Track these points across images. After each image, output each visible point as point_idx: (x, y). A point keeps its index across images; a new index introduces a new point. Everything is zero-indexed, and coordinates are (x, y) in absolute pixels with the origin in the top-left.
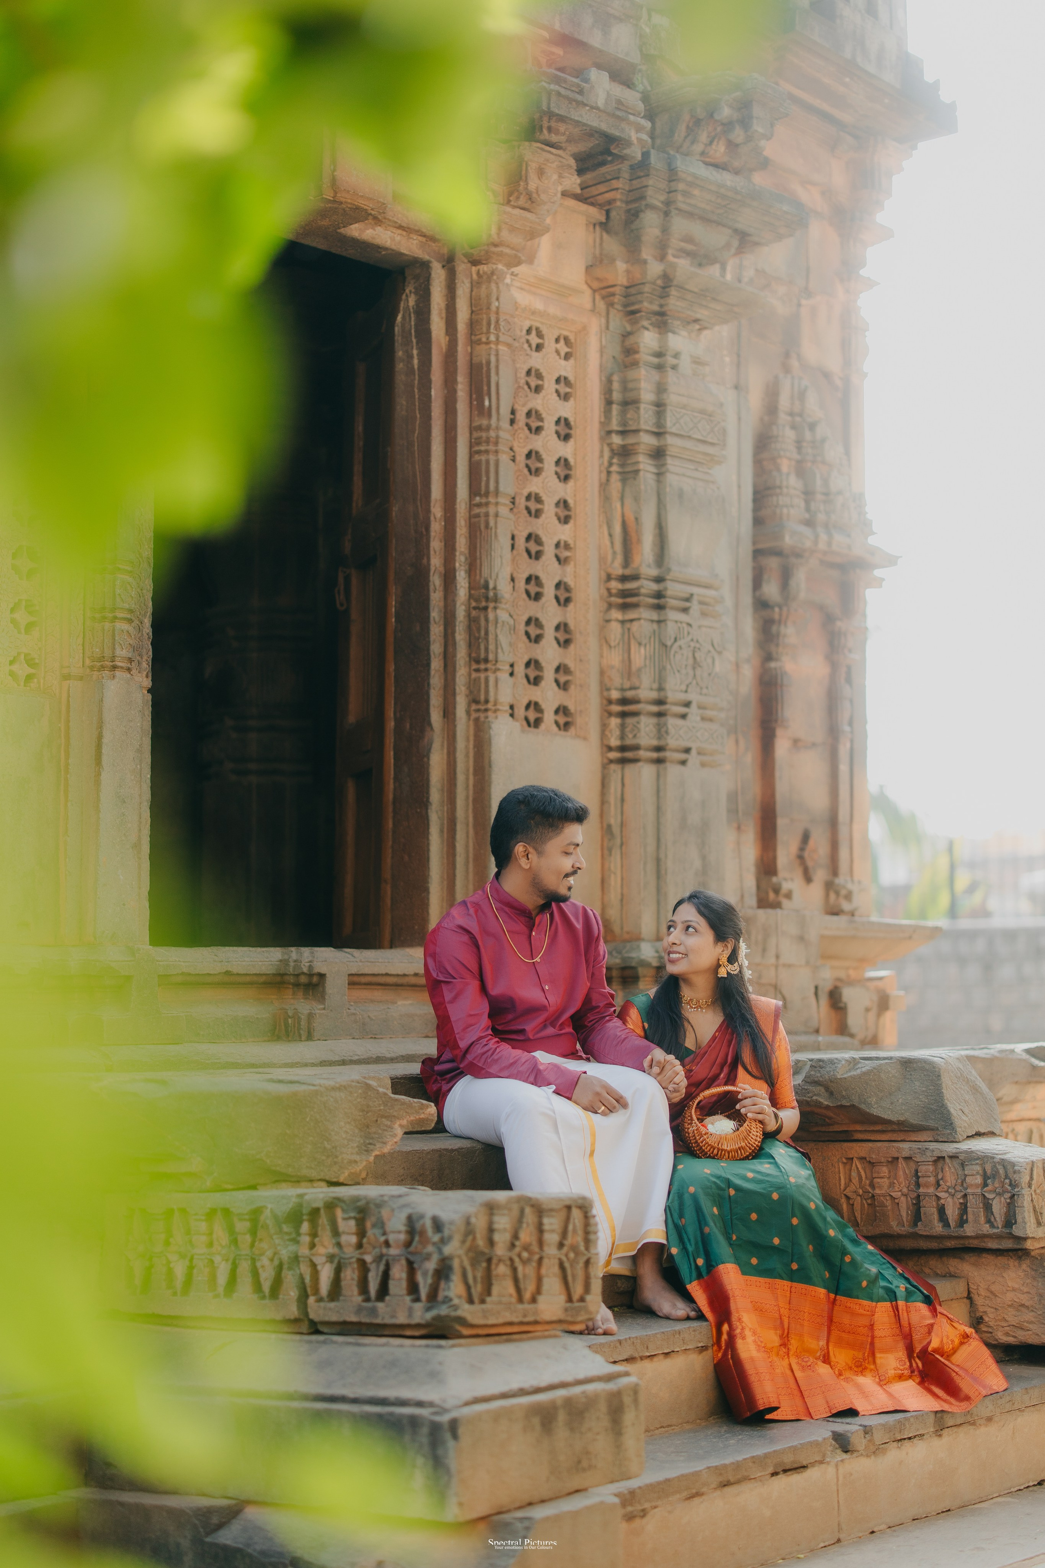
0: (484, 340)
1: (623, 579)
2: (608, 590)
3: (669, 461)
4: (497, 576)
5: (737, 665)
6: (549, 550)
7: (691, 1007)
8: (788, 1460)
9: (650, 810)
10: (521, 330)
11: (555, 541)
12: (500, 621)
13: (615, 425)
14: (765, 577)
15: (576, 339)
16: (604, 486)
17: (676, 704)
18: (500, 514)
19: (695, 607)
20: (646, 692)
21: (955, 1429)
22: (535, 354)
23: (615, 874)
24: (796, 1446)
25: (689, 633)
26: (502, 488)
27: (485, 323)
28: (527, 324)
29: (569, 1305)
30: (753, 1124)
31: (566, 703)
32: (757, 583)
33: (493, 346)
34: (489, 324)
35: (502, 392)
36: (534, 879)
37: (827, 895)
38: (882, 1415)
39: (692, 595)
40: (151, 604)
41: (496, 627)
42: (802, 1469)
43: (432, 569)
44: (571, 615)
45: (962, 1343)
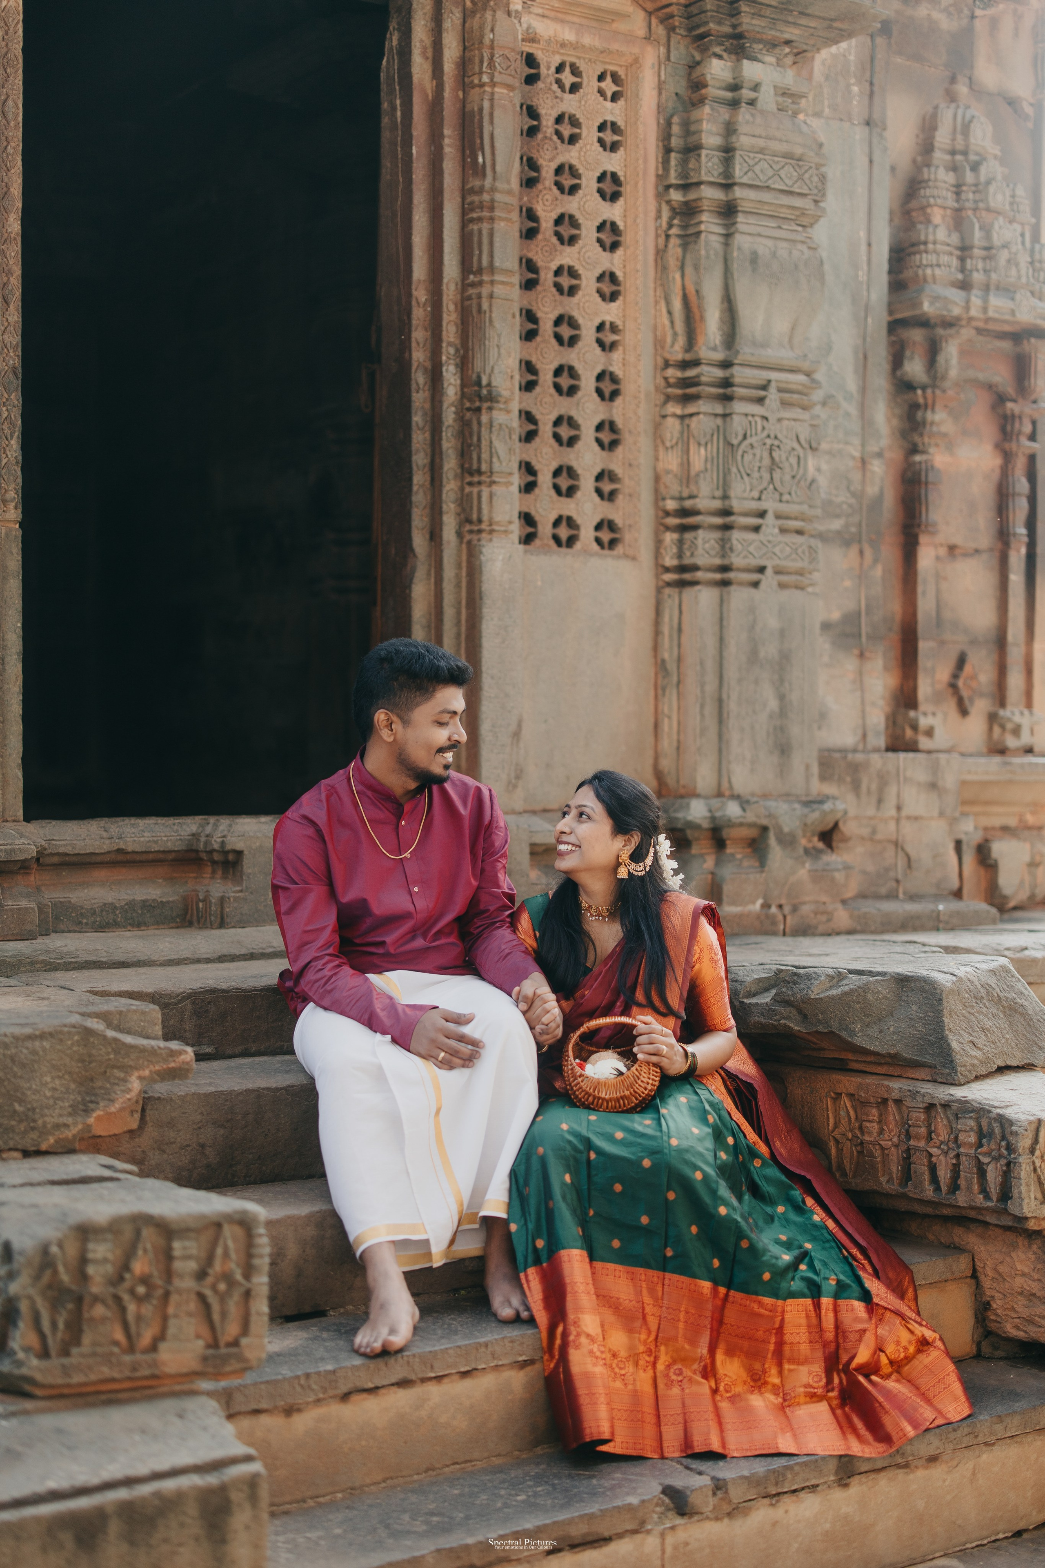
0: (476, 81)
1: (685, 365)
2: (666, 379)
3: (740, 218)
4: (492, 371)
5: (863, 462)
6: (588, 334)
7: (592, 915)
8: (578, 1531)
9: (711, 642)
10: (548, 68)
11: (597, 322)
12: (495, 424)
13: (673, 179)
14: (908, 353)
15: (626, 75)
16: (660, 253)
17: (746, 514)
18: (495, 295)
19: (773, 395)
20: (705, 501)
21: (873, 1476)
22: (567, 96)
23: (669, 717)
24: (593, 1514)
25: (764, 428)
26: (497, 263)
27: (477, 60)
28: (557, 60)
29: (211, 1352)
30: (645, 1069)
31: (611, 517)
32: (897, 360)
33: (487, 89)
34: (481, 62)
35: (497, 144)
36: (400, 754)
37: (991, 729)
38: (758, 1459)
39: (769, 381)
40: (20, 422)
41: (491, 432)
42: (602, 1543)
43: (415, 365)
44: (618, 411)
45: (919, 1351)
